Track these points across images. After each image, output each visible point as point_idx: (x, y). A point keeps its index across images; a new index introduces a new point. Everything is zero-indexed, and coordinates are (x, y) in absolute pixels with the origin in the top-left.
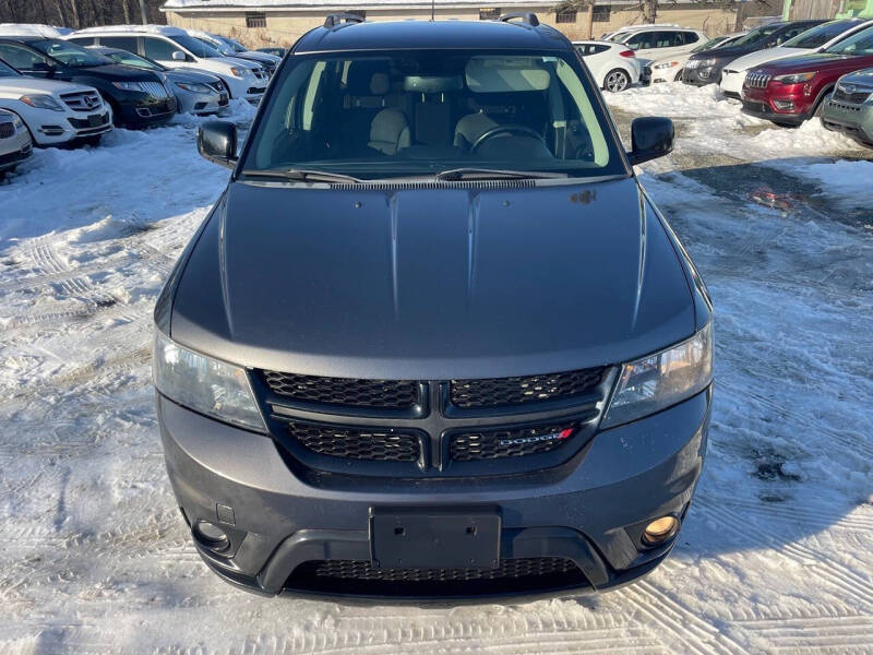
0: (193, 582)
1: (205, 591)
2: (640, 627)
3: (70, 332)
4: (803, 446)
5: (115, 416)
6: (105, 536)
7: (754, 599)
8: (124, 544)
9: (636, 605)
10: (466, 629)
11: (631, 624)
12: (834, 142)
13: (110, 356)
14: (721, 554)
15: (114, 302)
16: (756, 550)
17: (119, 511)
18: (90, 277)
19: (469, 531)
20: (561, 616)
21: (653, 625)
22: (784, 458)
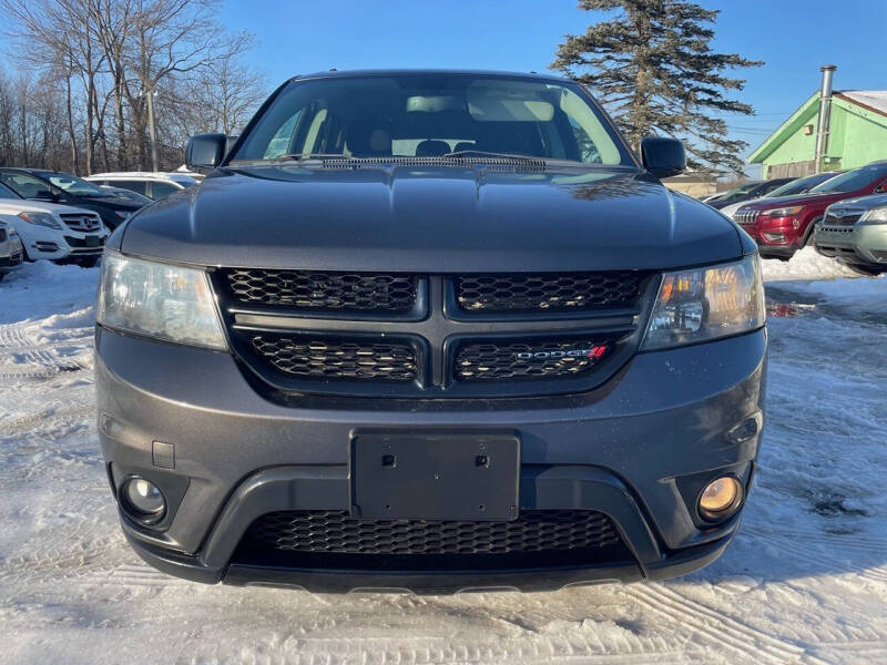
0: (119, 605)
1: (131, 614)
2: (701, 650)
3: (23, 389)
4: (863, 485)
5: (55, 454)
6: (16, 561)
7: (840, 621)
8: (38, 569)
9: (691, 628)
10: (471, 653)
11: (688, 647)
12: (829, 269)
13: (63, 408)
14: (790, 578)
15: (78, 369)
16: (831, 574)
17: (38, 539)
18: (57, 350)
19: (479, 461)
20: (596, 640)
21: (717, 647)
22: (844, 497)
